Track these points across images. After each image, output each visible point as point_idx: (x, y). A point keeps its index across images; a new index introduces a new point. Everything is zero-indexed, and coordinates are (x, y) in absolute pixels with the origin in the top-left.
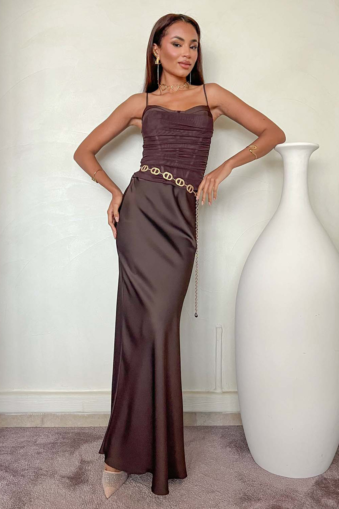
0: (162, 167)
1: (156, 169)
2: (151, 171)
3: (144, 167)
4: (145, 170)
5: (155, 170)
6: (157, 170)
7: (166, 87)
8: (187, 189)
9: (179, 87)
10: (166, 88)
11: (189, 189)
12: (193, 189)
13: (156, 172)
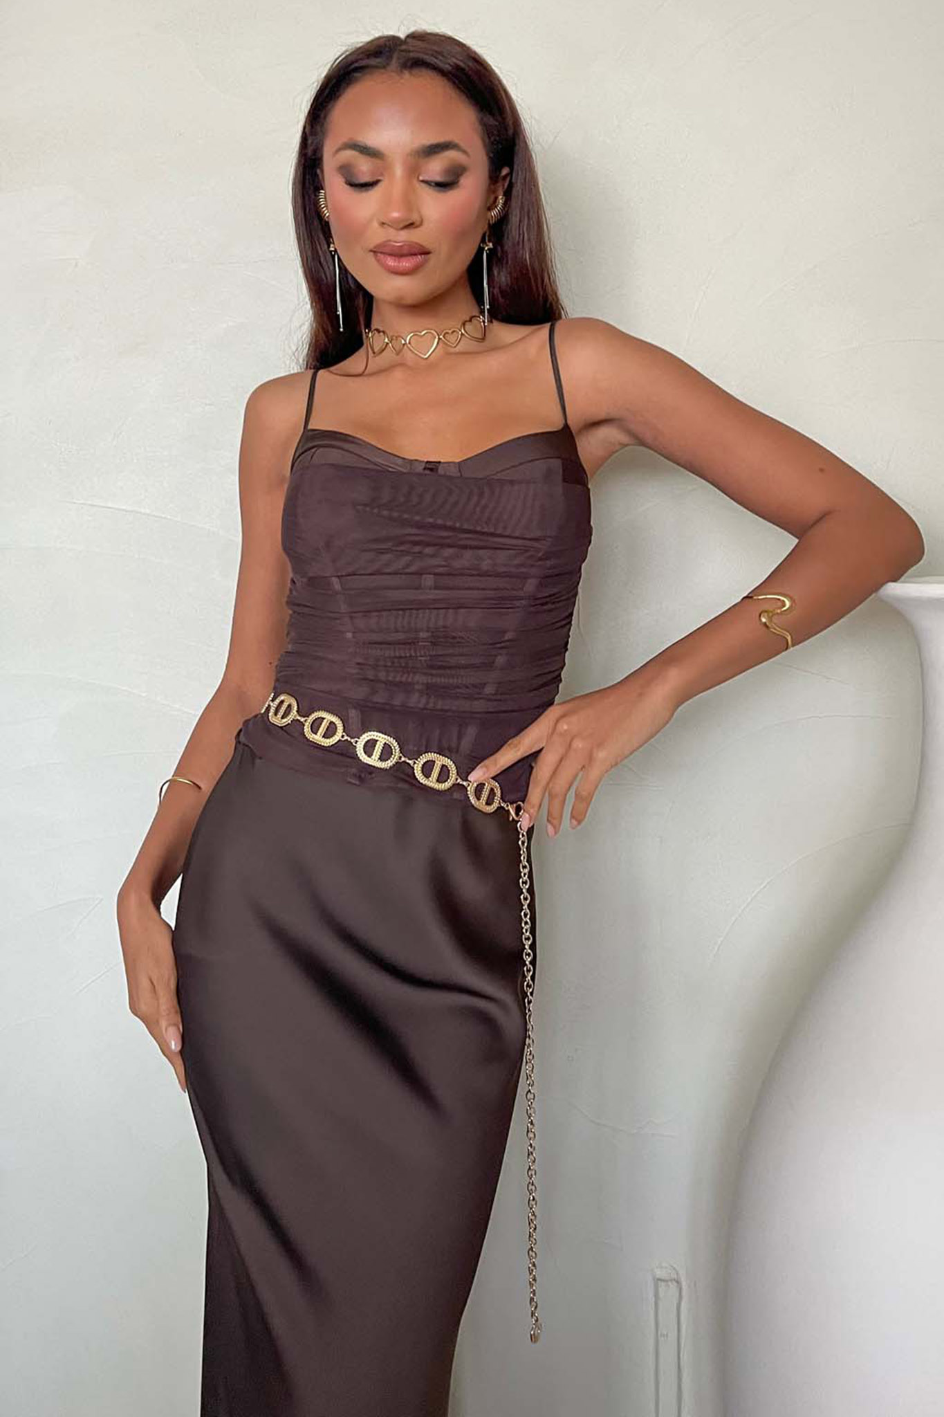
0: (353, 713)
1: (329, 717)
2: (307, 730)
3: (282, 702)
4: (283, 718)
5: (325, 721)
6: (332, 723)
7: (386, 340)
8: (473, 799)
9: (439, 339)
10: (387, 344)
11: (478, 796)
12: (498, 792)
13: (327, 735)
